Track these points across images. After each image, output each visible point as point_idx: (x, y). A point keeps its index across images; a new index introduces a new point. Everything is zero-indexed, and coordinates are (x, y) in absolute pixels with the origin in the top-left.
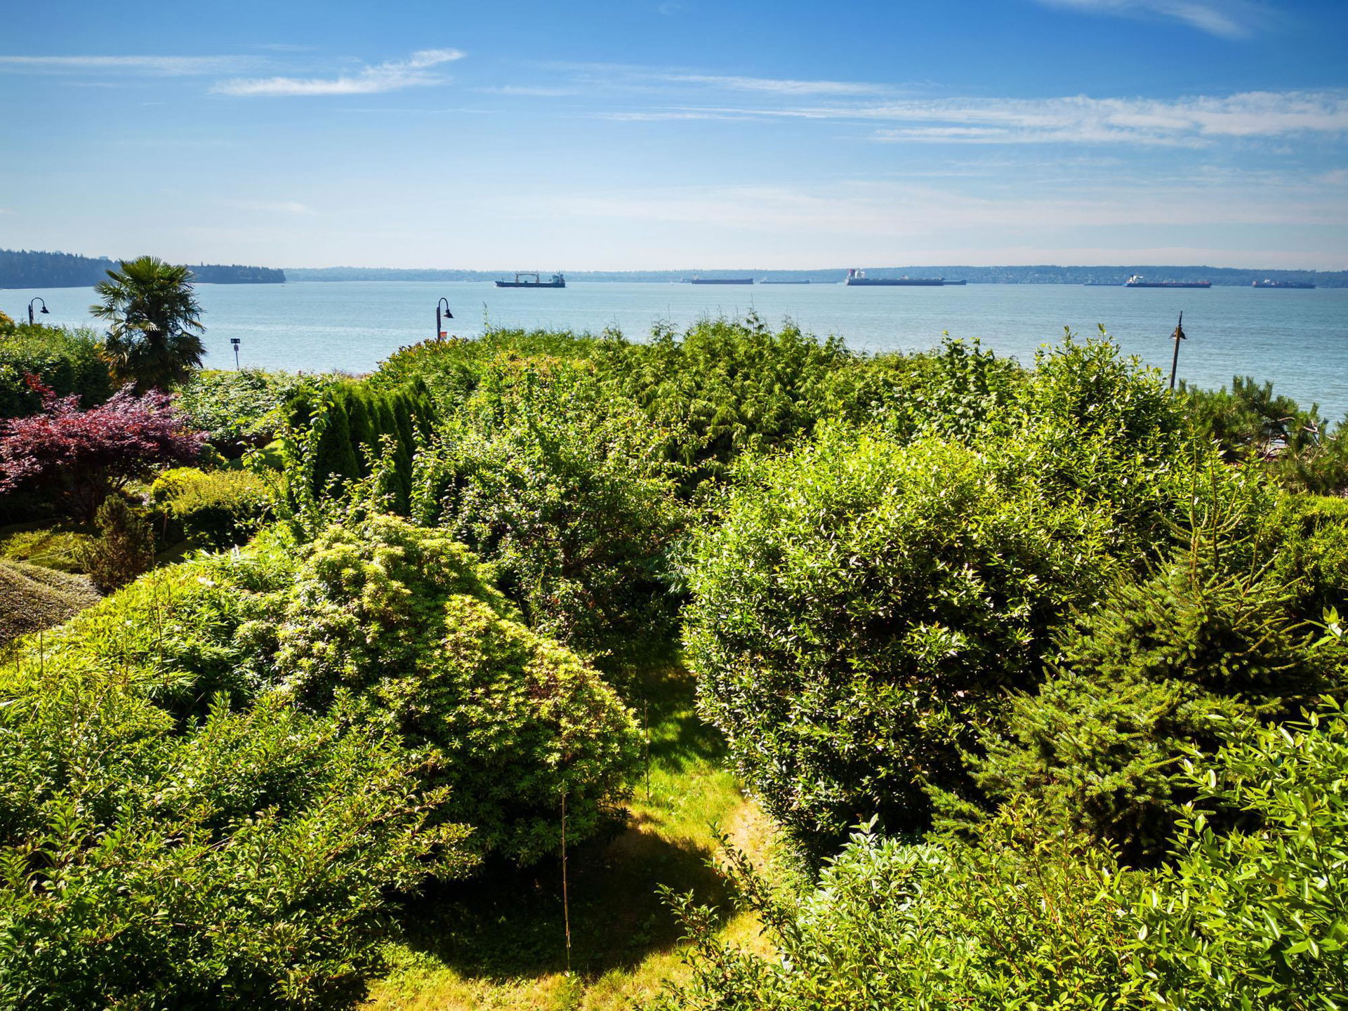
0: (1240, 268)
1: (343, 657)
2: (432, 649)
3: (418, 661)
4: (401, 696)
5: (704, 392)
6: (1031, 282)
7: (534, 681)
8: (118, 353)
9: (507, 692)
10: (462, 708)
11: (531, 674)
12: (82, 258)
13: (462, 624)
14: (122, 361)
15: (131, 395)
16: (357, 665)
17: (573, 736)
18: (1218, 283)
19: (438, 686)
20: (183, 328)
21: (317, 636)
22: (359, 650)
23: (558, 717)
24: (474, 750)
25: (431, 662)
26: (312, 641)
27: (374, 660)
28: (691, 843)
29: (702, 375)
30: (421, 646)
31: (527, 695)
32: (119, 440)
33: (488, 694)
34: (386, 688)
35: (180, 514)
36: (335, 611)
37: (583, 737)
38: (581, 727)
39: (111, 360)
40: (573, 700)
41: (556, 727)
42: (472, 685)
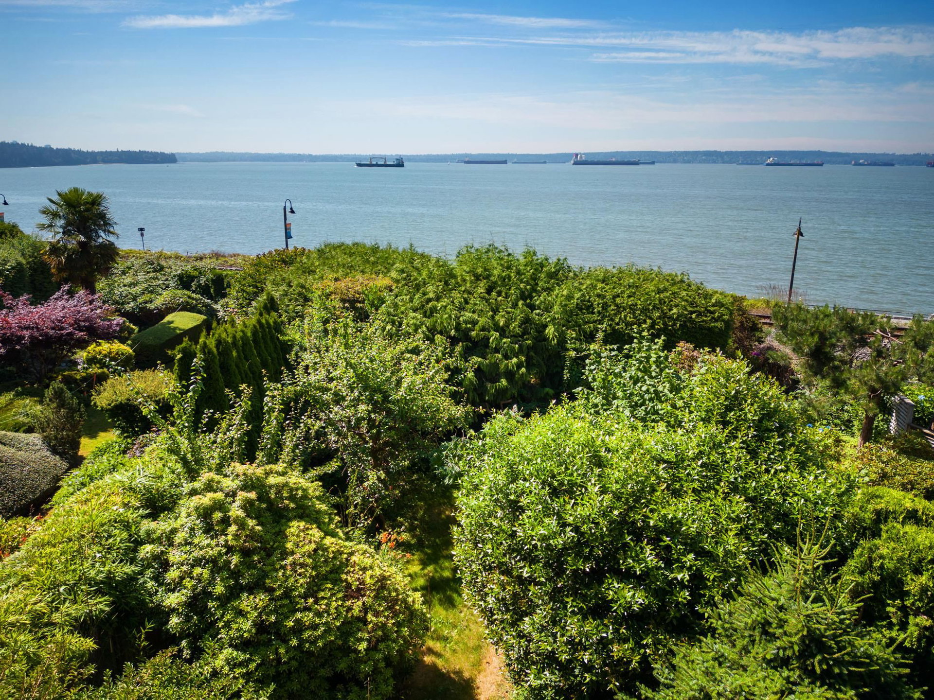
0: (844, 151)
1: (214, 579)
2: (277, 570)
3: (267, 581)
4: (256, 608)
5: (469, 306)
6: (700, 162)
7: (349, 586)
8: (57, 257)
9: (330, 598)
10: (299, 615)
11: (346, 580)
12: (32, 146)
13: (298, 546)
14: (60, 263)
15: (67, 294)
16: (225, 586)
17: (377, 627)
18: (829, 162)
19: (282, 598)
20: (103, 237)
21: (197, 562)
22: (225, 574)
23: (366, 613)
24: (307, 645)
25: (276, 582)
26: (193, 566)
27: (237, 581)
28: (459, 673)
29: (469, 293)
30: (270, 568)
31: (345, 598)
32: (59, 330)
33: (316, 602)
34: (246, 602)
35: (102, 408)
36: (208, 545)
37: (384, 626)
38: (382, 619)
39: (53, 262)
40: (376, 597)
41: (365, 622)
42: (305, 597)
